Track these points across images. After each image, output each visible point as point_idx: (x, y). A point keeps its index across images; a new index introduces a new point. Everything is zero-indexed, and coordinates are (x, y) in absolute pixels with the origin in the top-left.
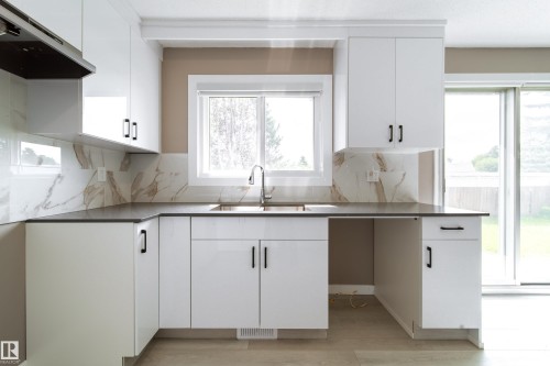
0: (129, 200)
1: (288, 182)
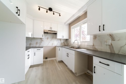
0: (66, 45)
1: (83, 44)
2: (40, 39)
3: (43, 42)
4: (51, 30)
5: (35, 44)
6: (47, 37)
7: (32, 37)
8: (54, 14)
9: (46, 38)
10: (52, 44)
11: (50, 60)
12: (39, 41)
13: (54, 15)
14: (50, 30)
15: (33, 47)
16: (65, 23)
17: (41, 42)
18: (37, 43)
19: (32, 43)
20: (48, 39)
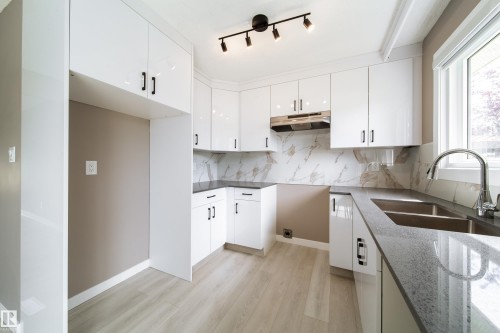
2: (265, 157)
3: (274, 166)
4: (301, 113)
5: (252, 173)
6: (288, 146)
7: (237, 150)
8: (276, 33)
9: (284, 152)
10: (313, 175)
11: (299, 247)
12: (262, 162)
13: (278, 39)
14: (296, 113)
15: (245, 182)
16: (382, 52)
17: (268, 167)
18: (255, 170)
19: (243, 170)
20: (292, 152)
